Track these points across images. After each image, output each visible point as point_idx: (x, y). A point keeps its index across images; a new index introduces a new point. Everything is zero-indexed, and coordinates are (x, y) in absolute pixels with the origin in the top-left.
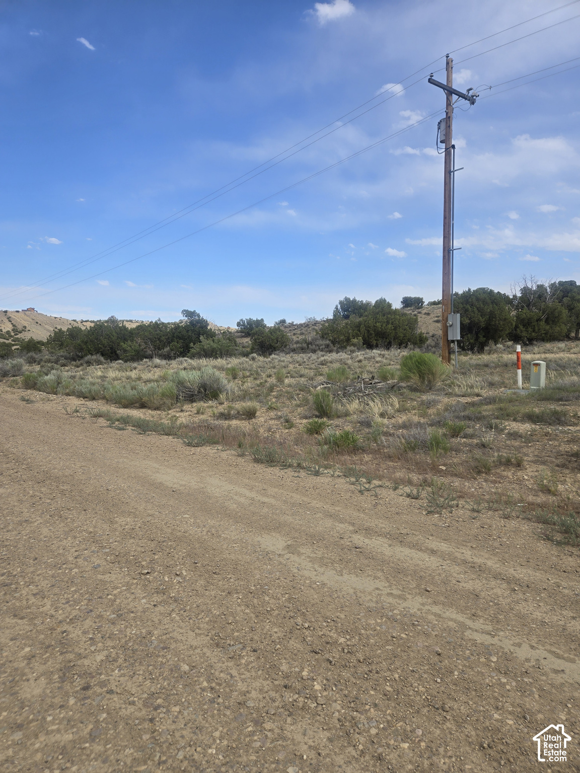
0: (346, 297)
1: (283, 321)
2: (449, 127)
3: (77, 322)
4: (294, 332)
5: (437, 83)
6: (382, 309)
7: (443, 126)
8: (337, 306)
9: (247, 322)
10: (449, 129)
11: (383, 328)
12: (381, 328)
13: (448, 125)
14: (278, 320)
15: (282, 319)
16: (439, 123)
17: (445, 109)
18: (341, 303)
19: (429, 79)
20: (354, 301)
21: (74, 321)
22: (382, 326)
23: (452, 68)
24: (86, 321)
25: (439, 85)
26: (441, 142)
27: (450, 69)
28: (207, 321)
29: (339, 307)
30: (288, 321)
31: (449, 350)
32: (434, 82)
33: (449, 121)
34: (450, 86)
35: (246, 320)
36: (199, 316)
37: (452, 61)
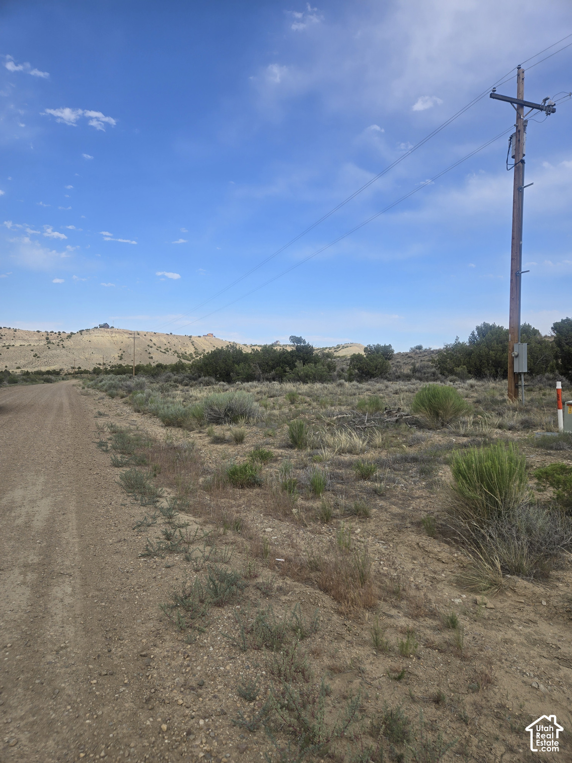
0: (484, 323)
1: (420, 348)
2: (519, 141)
3: (247, 346)
4: (422, 359)
5: (501, 98)
6: (499, 336)
7: (514, 139)
8: (473, 332)
9: (374, 348)
10: (519, 143)
11: (497, 356)
12: (495, 357)
13: (518, 139)
14: (414, 346)
15: (418, 345)
16: (511, 138)
17: (515, 123)
18: (478, 328)
19: (491, 94)
20: (494, 326)
21: (245, 345)
22: (496, 354)
23: (523, 79)
24: (255, 346)
25: (504, 99)
26: (513, 157)
27: (521, 80)
28: (312, 347)
29: (476, 333)
30: (424, 348)
31: (515, 384)
32: (496, 97)
33: (519, 134)
34: (520, 98)
35: (374, 345)
36: (304, 342)
37: (523, 72)
